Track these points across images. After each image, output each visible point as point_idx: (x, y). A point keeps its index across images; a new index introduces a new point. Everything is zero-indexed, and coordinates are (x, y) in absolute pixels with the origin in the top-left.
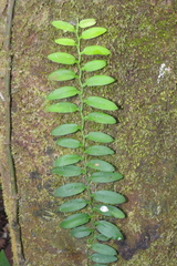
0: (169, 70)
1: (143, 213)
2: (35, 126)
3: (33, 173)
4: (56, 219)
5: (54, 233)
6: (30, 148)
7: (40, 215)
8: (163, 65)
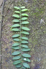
0: (43, 21)
1: (35, 61)
2: (8, 35)
3: (6, 49)
4: (12, 62)
5: (11, 66)
6: (6, 41)
7: (7, 61)
8: (42, 20)
